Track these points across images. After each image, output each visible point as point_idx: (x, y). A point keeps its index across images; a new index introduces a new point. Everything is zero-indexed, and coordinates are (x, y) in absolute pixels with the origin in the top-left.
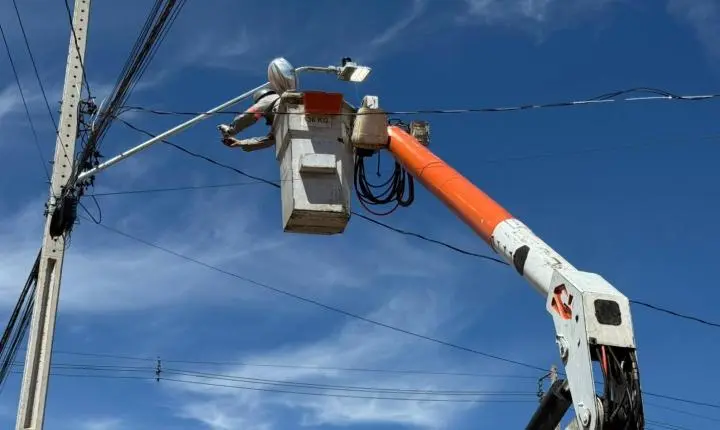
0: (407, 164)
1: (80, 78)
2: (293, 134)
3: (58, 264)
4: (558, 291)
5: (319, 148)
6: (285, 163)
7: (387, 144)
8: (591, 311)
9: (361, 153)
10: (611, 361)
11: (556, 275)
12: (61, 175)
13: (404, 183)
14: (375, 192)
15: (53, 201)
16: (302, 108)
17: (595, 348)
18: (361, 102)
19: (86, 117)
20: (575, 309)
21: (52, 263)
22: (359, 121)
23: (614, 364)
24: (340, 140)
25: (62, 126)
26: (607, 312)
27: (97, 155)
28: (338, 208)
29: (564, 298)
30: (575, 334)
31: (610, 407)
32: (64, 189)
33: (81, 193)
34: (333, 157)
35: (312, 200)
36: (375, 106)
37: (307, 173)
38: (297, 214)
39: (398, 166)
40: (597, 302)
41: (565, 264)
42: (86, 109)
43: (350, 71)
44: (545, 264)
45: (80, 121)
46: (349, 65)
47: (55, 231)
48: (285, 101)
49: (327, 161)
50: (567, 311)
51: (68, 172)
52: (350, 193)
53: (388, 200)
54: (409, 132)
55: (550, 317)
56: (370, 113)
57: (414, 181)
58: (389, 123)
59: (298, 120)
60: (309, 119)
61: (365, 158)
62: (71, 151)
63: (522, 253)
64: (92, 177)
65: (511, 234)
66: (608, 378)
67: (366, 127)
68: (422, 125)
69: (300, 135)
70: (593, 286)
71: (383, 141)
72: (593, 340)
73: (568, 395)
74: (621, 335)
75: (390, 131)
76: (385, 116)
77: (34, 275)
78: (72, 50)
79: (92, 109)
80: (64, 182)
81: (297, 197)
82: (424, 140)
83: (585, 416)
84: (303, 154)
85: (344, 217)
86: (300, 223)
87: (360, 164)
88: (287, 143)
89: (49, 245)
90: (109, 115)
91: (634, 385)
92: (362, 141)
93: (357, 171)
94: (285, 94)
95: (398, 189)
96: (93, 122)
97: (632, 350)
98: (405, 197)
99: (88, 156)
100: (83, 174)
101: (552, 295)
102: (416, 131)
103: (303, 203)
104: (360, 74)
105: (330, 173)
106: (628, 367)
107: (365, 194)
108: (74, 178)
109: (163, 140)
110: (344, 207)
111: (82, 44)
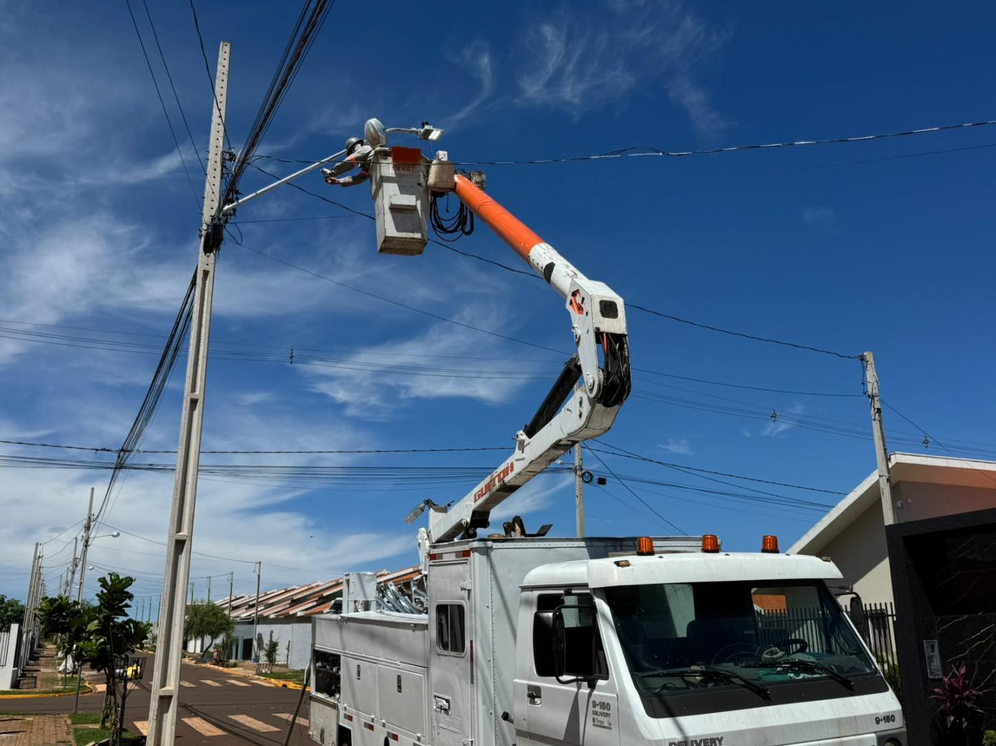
0: (469, 203)
1: (222, 133)
2: (384, 179)
3: (211, 275)
4: (574, 294)
5: (404, 190)
6: (379, 201)
7: (454, 188)
8: (597, 308)
9: (435, 194)
10: (610, 343)
11: (573, 283)
12: (210, 208)
13: (467, 217)
14: (445, 225)
15: (205, 227)
16: (390, 160)
17: (599, 334)
18: (434, 156)
19: (228, 163)
20: (586, 307)
21: (206, 273)
22: (433, 169)
23: (611, 345)
24: (419, 184)
25: (210, 169)
26: (608, 309)
27: (237, 192)
28: (418, 236)
29: (579, 299)
30: (585, 325)
31: (608, 375)
32: (213, 218)
33: (226, 222)
34: (414, 197)
35: (398, 230)
36: (445, 159)
37: (395, 209)
38: (387, 240)
39: (462, 205)
40: (602, 302)
41: (580, 275)
42: (227, 157)
43: (429, 132)
44: (565, 275)
45: (223, 166)
46: (427, 127)
47: (208, 249)
48: (377, 153)
49: (410, 200)
50: (580, 309)
51: (216, 205)
52: (426, 225)
53: (455, 230)
54: (470, 179)
55: (568, 313)
56: (441, 163)
57: (474, 215)
58: (456, 172)
59: (387, 168)
60: (396, 167)
61: (438, 199)
62: (217, 189)
63: (550, 267)
64: (234, 209)
65: (542, 253)
66: (606, 356)
67: (439, 176)
68: (480, 174)
69: (389, 180)
70: (600, 291)
71: (450, 185)
72: (598, 329)
73: (579, 368)
74: (617, 325)
75: (456, 178)
76: (453, 166)
77: (194, 283)
78: (215, 111)
79: (232, 157)
80: (213, 212)
81: (388, 227)
82: (481, 185)
83: (591, 381)
84: (392, 194)
85: (423, 242)
86: (391, 247)
87: (434, 202)
88: (379, 186)
89: (204, 261)
90: (244, 161)
91: (625, 360)
92: (435, 186)
93: (432, 208)
94: (378, 148)
95: (462, 222)
96: (233, 167)
97: (623, 336)
98: (468, 229)
99: (230, 192)
100: (227, 207)
101: (570, 297)
102: (476, 178)
103: (392, 232)
104: (435, 135)
105: (412, 209)
106: (622, 348)
107: (438, 226)
108: (220, 209)
109: (287, 182)
110: (423, 235)
111: (223, 107)
